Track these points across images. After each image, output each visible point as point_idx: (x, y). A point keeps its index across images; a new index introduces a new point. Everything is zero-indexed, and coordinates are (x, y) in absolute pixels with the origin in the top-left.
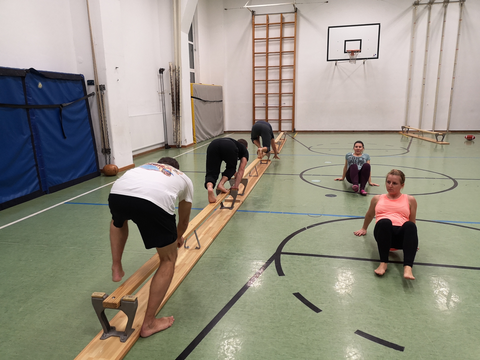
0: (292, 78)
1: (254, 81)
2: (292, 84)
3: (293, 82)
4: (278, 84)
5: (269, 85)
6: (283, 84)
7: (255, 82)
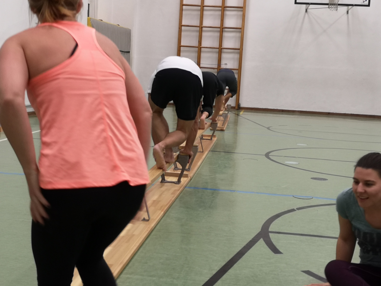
0: (239, 26)
1: (181, 26)
2: (239, 35)
3: (240, 32)
4: (218, 34)
5: (204, 34)
6: (225, 34)
7: (183, 27)
